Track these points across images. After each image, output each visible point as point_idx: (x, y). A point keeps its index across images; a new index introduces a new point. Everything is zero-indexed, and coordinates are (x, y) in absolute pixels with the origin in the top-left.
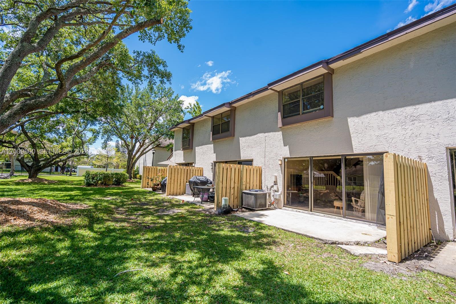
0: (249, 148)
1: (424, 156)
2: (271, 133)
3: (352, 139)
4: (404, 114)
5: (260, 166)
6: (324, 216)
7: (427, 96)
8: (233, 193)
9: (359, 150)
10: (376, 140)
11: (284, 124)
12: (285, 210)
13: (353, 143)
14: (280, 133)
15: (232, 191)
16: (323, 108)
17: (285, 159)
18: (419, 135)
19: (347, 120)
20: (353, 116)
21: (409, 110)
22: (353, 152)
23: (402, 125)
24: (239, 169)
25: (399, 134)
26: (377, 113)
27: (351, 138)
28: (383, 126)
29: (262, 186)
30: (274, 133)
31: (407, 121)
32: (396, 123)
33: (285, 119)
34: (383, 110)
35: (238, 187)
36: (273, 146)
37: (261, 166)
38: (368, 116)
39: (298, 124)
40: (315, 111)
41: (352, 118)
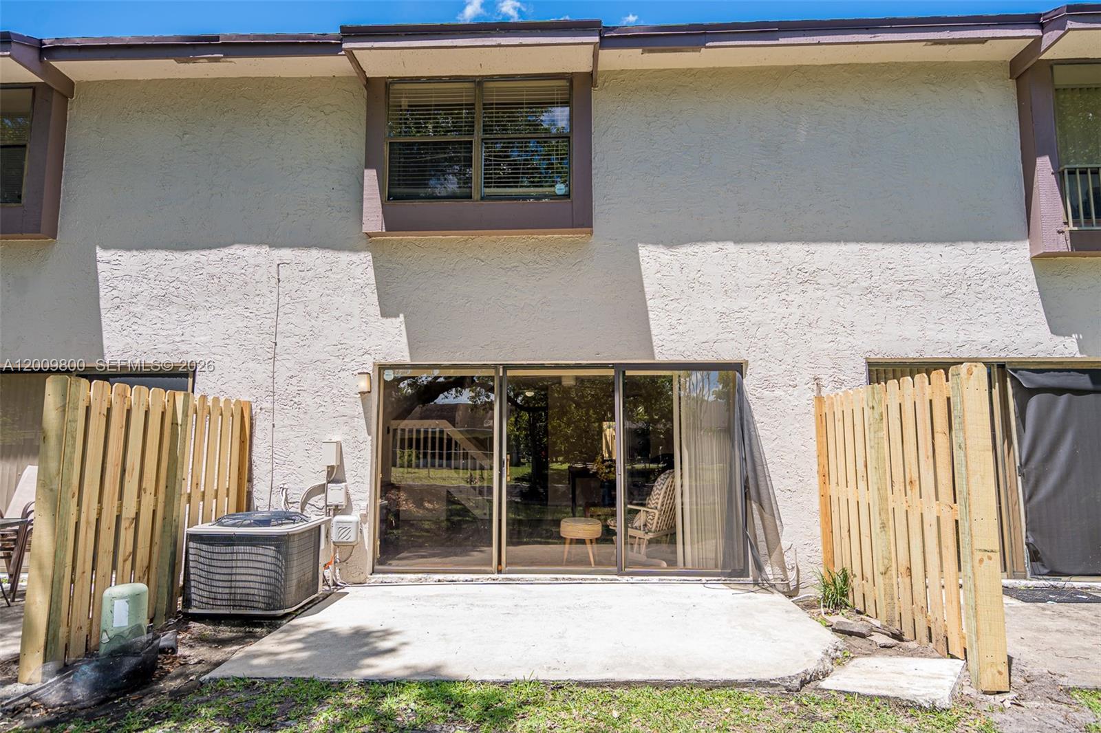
0: (172, 309)
1: (826, 377)
2: (314, 253)
3: (651, 315)
4: (785, 261)
5: (245, 398)
6: (555, 582)
7: (832, 224)
8: (130, 548)
9: (672, 352)
10: (717, 324)
11: (392, 225)
12: (384, 583)
13: (652, 327)
14: (365, 258)
15: (127, 536)
16: (567, 196)
17: (382, 368)
18: (815, 322)
19: (638, 253)
20: (656, 242)
21: (795, 251)
22: (654, 359)
23: (780, 290)
24: (163, 414)
25: (772, 315)
26: (720, 245)
27: (647, 312)
28: (736, 288)
29: (250, 494)
30: (331, 255)
31: (791, 282)
32: (766, 282)
33: (399, 203)
34: (736, 242)
35: (154, 512)
36: (324, 310)
37: (247, 399)
38: (697, 248)
39: (453, 236)
40: (539, 197)
41: (651, 248)
